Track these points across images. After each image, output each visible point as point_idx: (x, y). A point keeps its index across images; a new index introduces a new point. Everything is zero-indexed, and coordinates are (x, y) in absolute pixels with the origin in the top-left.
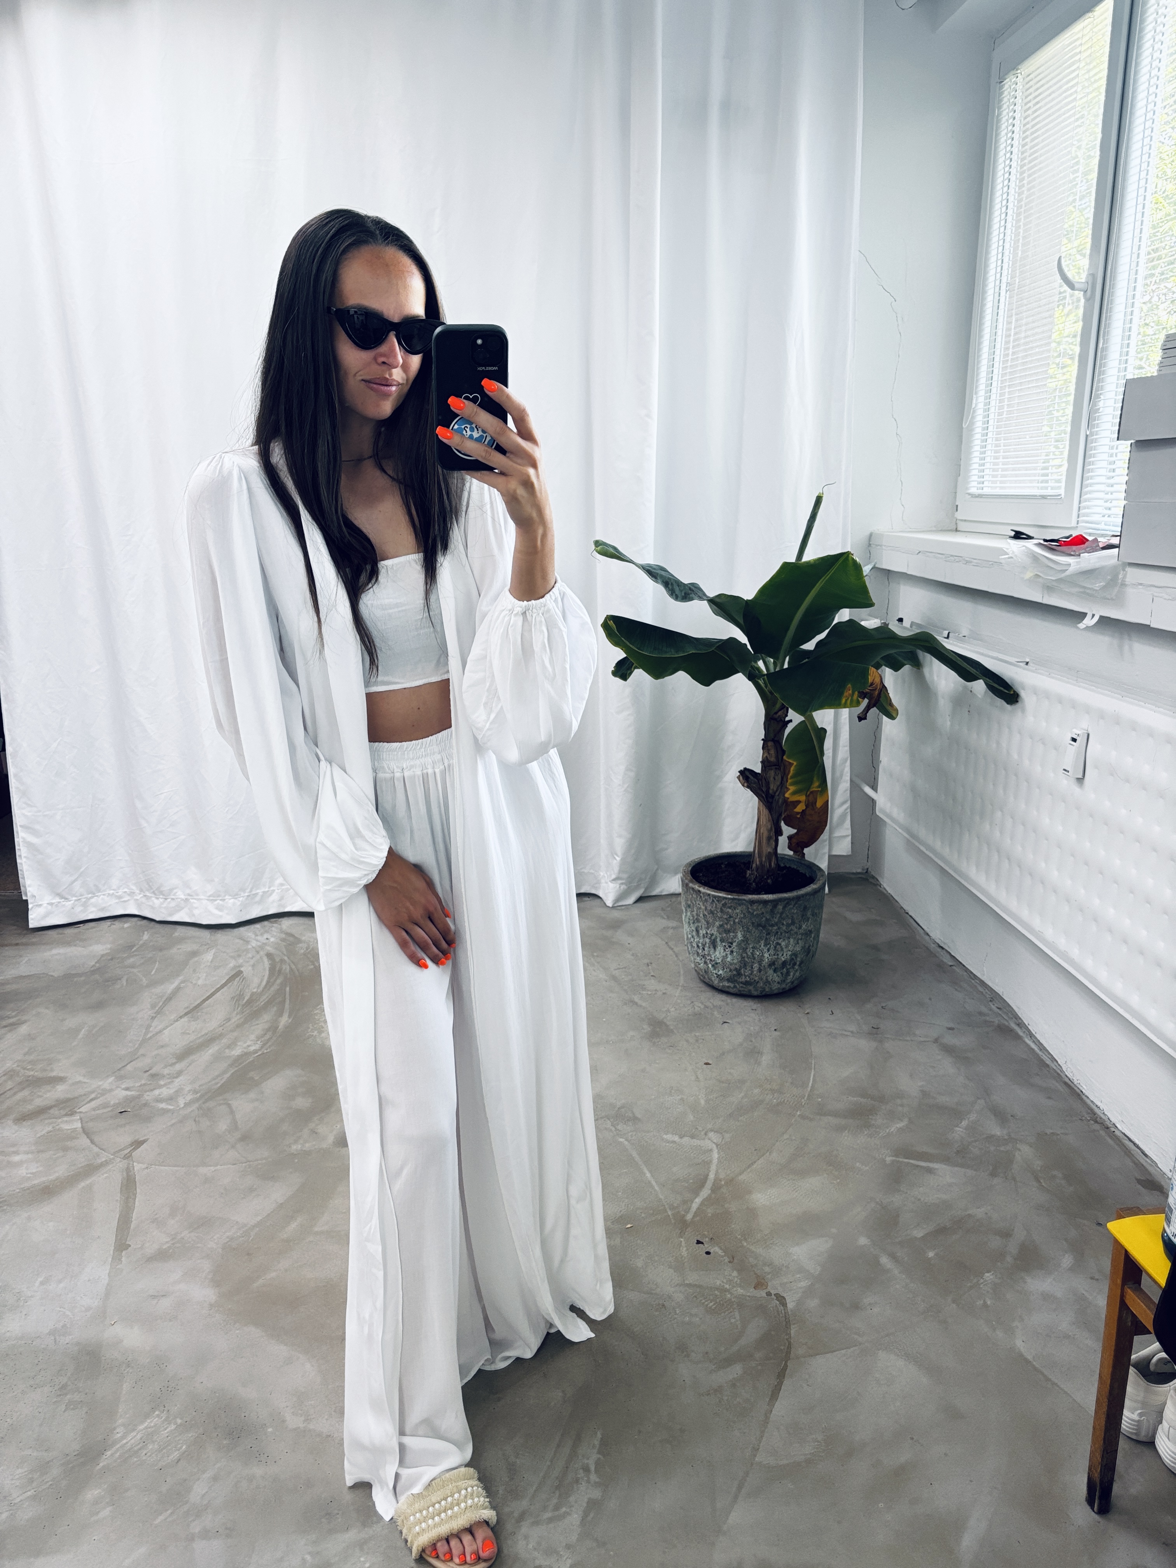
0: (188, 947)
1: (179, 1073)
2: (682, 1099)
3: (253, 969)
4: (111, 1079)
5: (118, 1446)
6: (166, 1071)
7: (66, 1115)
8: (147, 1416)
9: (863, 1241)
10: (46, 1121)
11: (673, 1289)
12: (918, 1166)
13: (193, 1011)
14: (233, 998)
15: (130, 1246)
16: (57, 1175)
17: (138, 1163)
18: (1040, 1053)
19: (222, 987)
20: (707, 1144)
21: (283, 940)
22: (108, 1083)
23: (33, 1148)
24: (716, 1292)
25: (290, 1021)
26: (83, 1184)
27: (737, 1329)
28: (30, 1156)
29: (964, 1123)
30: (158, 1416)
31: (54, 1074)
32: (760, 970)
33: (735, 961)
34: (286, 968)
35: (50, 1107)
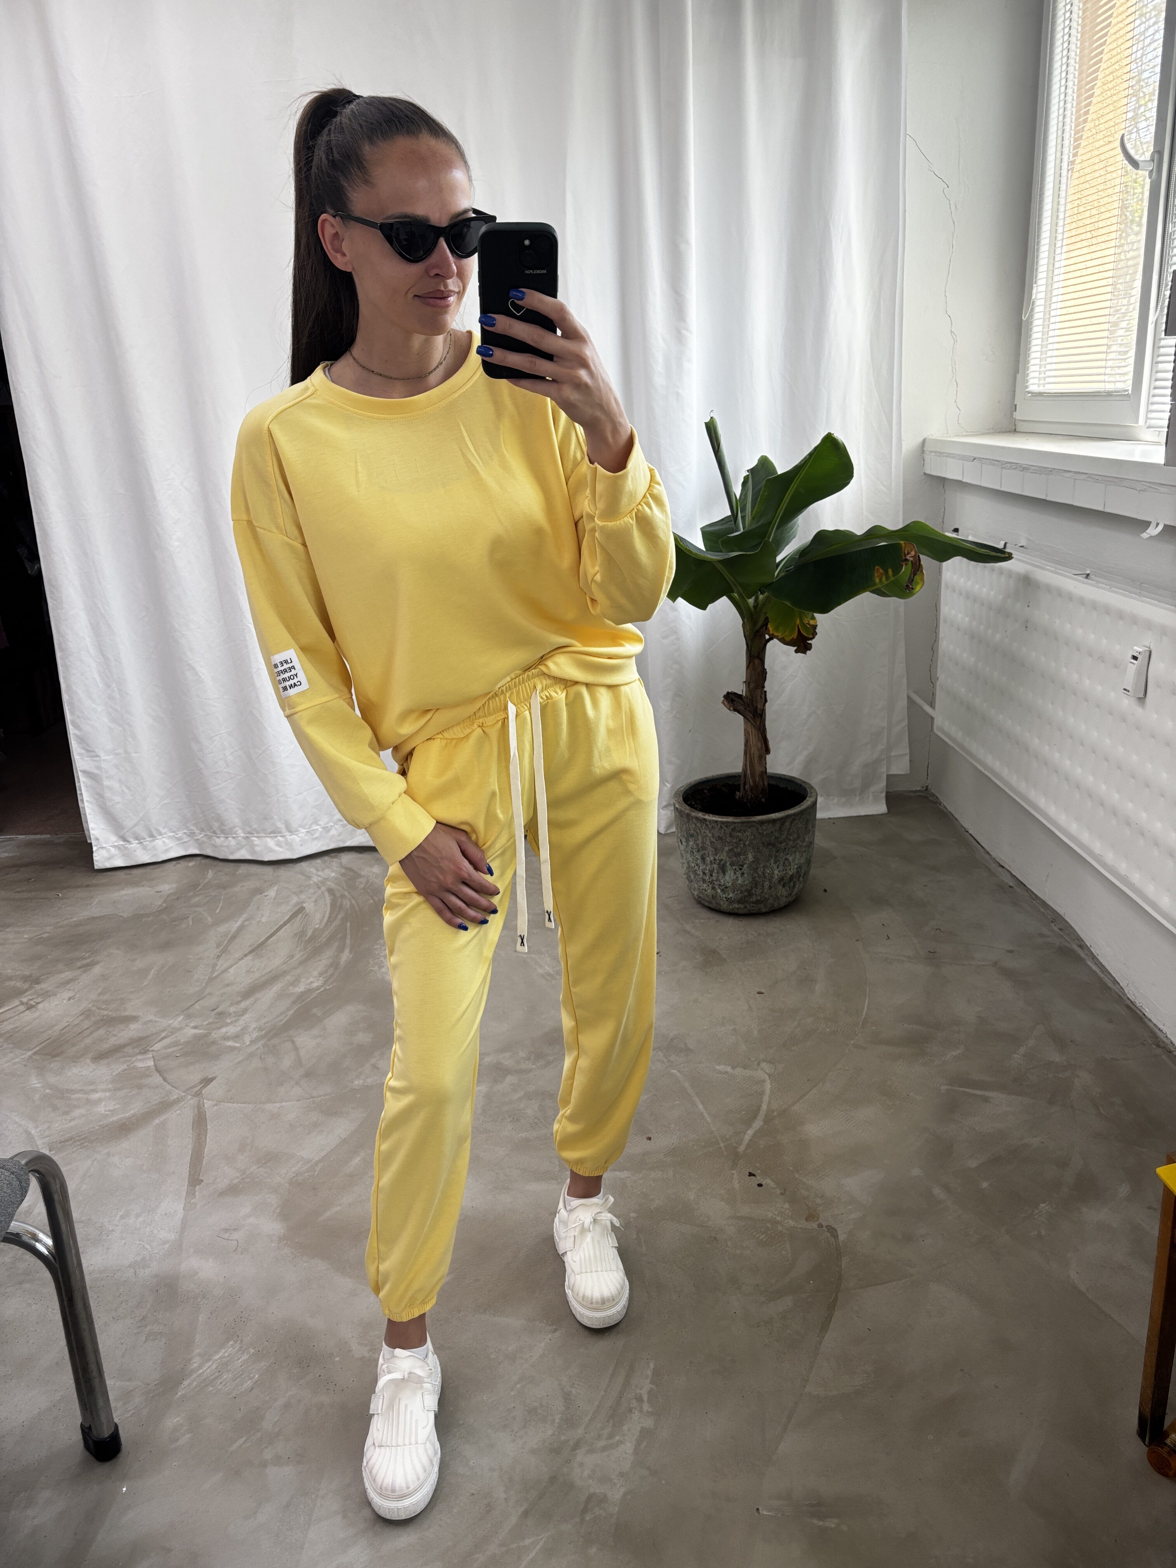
0: (250, 884)
1: (245, 1011)
2: (735, 1030)
3: (315, 905)
4: (181, 1018)
5: (194, 1376)
6: (232, 1009)
7: (140, 1053)
8: (222, 1346)
9: (916, 1172)
10: (121, 1060)
11: (725, 1222)
12: (974, 1095)
13: (258, 949)
14: (296, 935)
15: (203, 1181)
16: (132, 1112)
17: (208, 1101)
18: (1102, 975)
19: (285, 924)
20: (760, 1074)
21: (343, 875)
22: (177, 1022)
23: (110, 1086)
24: (768, 1224)
25: (351, 956)
26: (157, 1121)
27: (788, 1261)
28: (108, 1094)
29: (1022, 1050)
30: (232, 1346)
31: (127, 1014)
34: (347, 903)
35: (124, 1046)
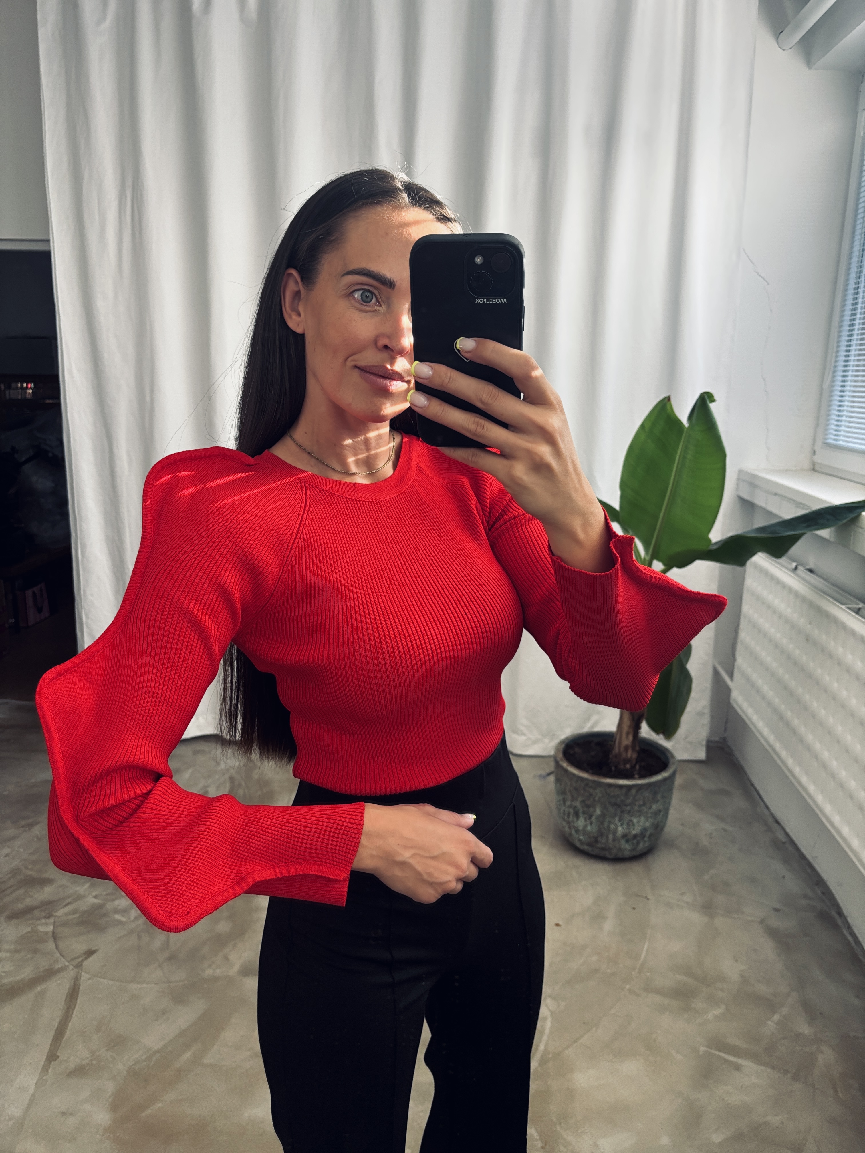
7: (45, 917)
9: (665, 1140)
10: (29, 922)
12: (727, 1061)
15: (58, 1057)
16: (22, 976)
17: (85, 972)
23: (13, 947)
26: (39, 988)
29: (776, 1017)
32: (614, 840)
33: (594, 831)
35: (35, 908)
